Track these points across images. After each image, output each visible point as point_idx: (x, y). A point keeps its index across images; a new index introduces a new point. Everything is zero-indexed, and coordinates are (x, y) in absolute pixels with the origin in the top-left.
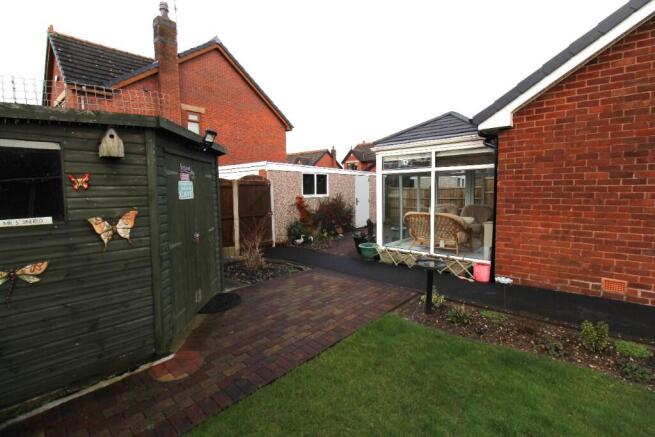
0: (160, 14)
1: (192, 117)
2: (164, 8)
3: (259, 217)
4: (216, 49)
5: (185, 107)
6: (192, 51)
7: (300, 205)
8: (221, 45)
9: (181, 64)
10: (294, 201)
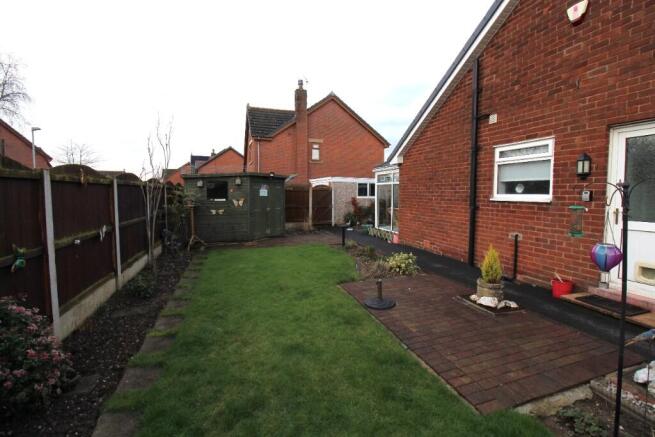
0: (297, 87)
1: (316, 146)
2: (301, 83)
3: (326, 208)
4: (332, 100)
5: (311, 140)
6: (316, 104)
7: (354, 202)
8: (335, 96)
9: (309, 115)
10: (350, 200)
